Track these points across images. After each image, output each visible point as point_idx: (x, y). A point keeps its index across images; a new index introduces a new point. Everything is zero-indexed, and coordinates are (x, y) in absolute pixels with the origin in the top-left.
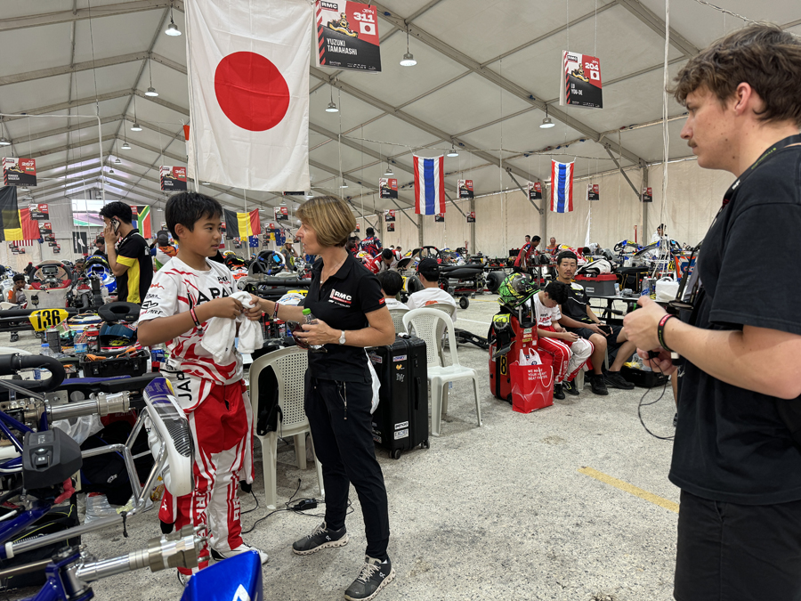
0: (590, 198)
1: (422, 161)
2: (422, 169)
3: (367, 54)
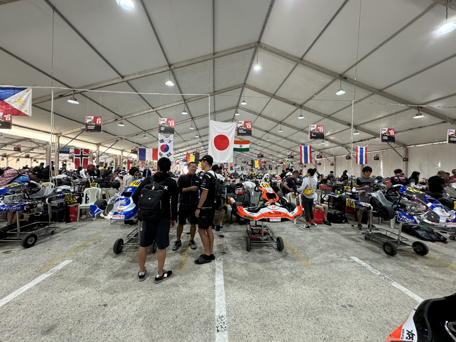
0: (374, 159)
1: (303, 147)
2: (303, 150)
3: (249, 132)
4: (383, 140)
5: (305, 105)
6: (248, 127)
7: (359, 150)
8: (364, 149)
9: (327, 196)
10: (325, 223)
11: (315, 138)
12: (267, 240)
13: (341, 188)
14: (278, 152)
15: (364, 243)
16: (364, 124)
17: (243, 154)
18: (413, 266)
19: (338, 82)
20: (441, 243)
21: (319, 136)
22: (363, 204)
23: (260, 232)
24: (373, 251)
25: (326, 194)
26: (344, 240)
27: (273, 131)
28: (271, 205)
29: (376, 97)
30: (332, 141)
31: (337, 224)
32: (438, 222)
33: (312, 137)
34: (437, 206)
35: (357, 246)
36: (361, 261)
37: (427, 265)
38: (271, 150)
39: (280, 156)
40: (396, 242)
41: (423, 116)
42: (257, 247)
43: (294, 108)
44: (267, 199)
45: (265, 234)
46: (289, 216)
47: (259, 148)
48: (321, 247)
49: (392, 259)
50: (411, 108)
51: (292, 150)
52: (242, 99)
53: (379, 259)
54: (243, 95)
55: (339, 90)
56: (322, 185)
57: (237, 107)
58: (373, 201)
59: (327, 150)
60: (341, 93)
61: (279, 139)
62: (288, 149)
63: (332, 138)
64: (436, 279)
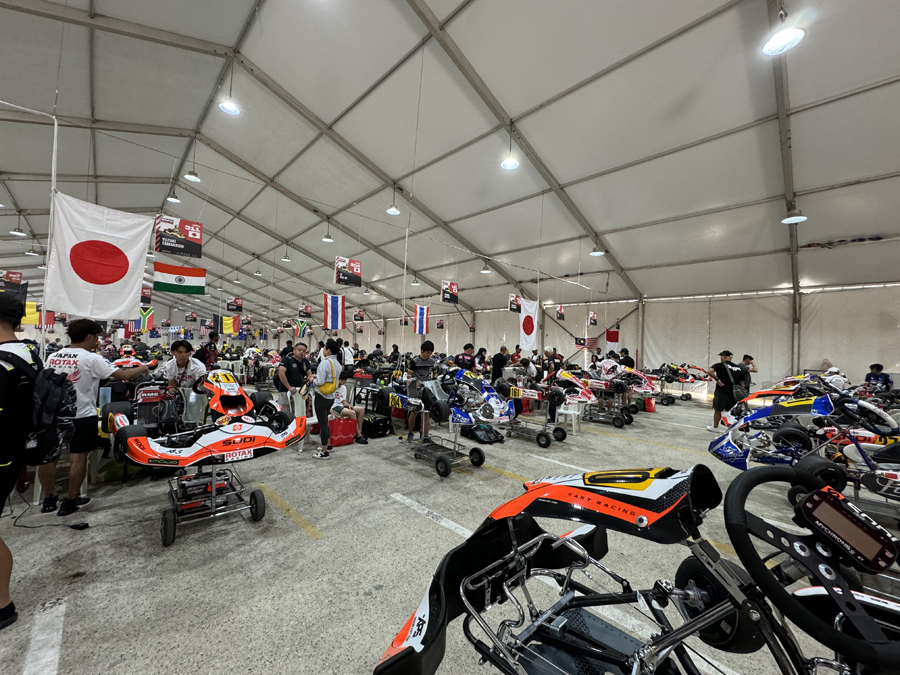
0: (438, 328)
1: (329, 296)
2: (329, 302)
3: (193, 249)
4: (445, 299)
5: (335, 218)
6: (190, 235)
7: (418, 310)
8: (425, 311)
9: (364, 391)
10: (358, 440)
11: (346, 282)
12: (225, 504)
13: (386, 375)
14: (282, 303)
15: (414, 465)
16: (425, 270)
17: (191, 300)
18: (468, 485)
19: (389, 193)
20: (498, 444)
21: (354, 280)
22: (412, 401)
23: (206, 491)
24: (424, 475)
25: (362, 386)
26: (384, 468)
27: (270, 256)
28: (230, 423)
29: (439, 232)
30: (381, 292)
31: (377, 440)
32: (492, 417)
33: (339, 281)
34: (493, 396)
35: (403, 472)
36: (405, 498)
37: (482, 480)
38: (264, 296)
39: (286, 311)
40: (452, 454)
41: (489, 272)
42: (195, 527)
43: (315, 218)
44: (221, 410)
45: (220, 491)
46: (273, 442)
47: (237, 290)
48: (344, 491)
49: (446, 483)
50: (478, 258)
51: (308, 301)
52: (188, 166)
53: (429, 487)
54: (190, 157)
55: (391, 206)
56: (358, 370)
57: (174, 182)
58: (426, 395)
59: (373, 307)
60: (393, 211)
61: (285, 275)
62: (303, 298)
63: (381, 286)
64: (490, 496)
